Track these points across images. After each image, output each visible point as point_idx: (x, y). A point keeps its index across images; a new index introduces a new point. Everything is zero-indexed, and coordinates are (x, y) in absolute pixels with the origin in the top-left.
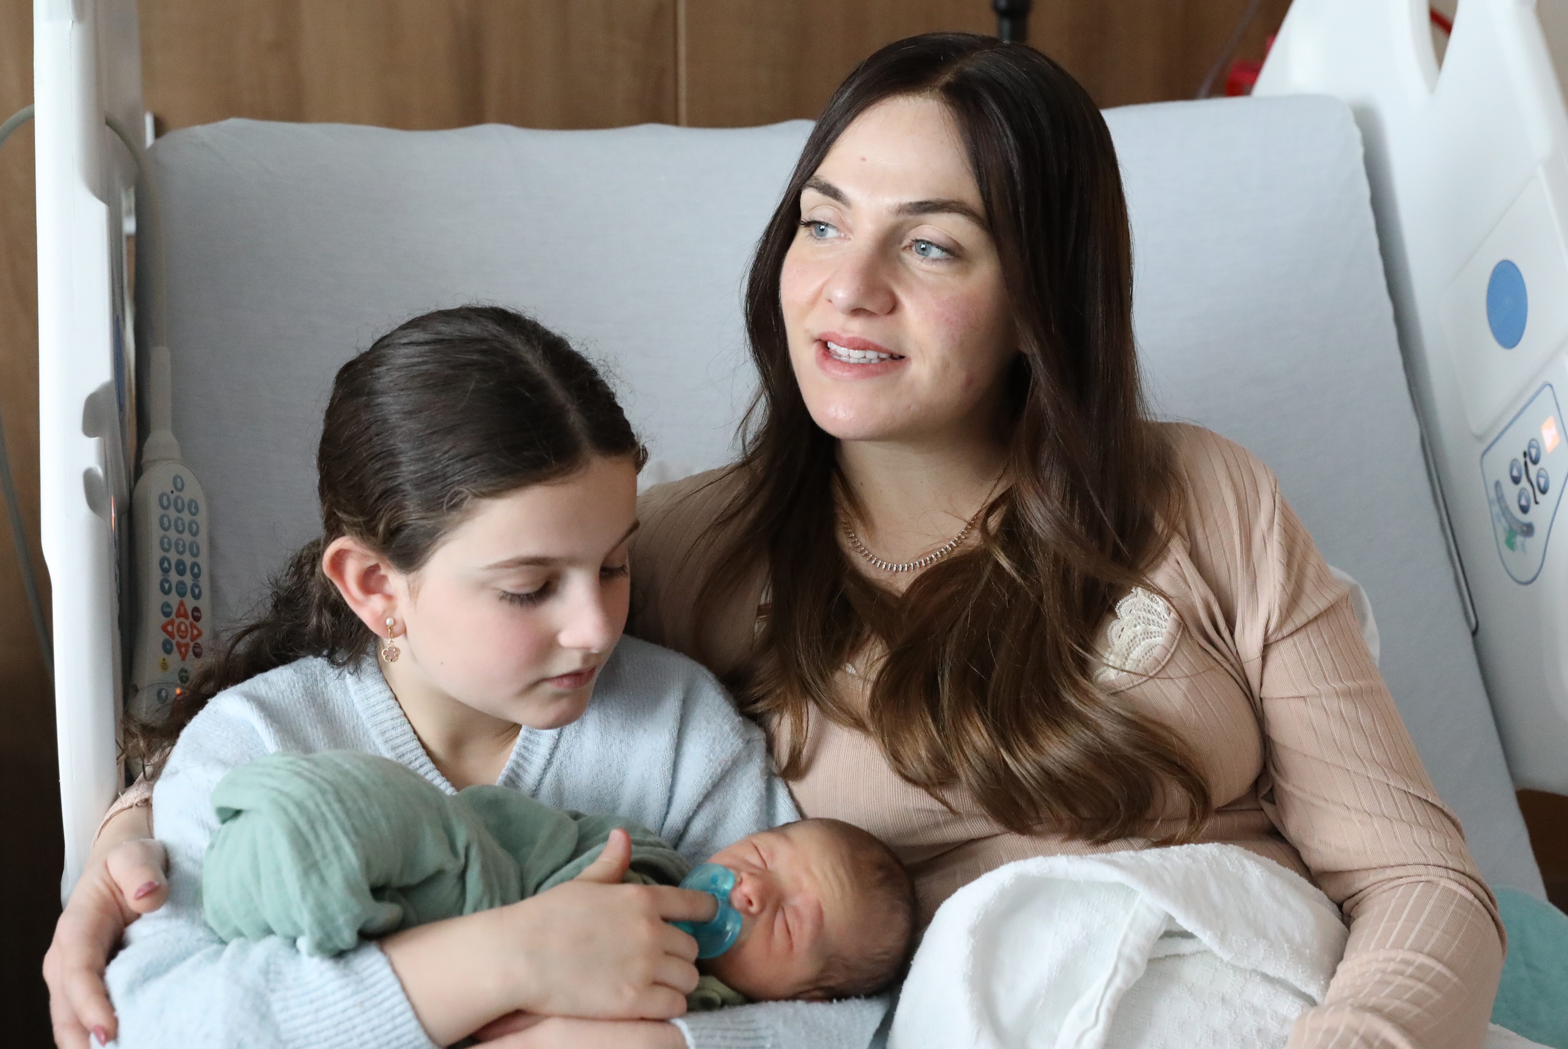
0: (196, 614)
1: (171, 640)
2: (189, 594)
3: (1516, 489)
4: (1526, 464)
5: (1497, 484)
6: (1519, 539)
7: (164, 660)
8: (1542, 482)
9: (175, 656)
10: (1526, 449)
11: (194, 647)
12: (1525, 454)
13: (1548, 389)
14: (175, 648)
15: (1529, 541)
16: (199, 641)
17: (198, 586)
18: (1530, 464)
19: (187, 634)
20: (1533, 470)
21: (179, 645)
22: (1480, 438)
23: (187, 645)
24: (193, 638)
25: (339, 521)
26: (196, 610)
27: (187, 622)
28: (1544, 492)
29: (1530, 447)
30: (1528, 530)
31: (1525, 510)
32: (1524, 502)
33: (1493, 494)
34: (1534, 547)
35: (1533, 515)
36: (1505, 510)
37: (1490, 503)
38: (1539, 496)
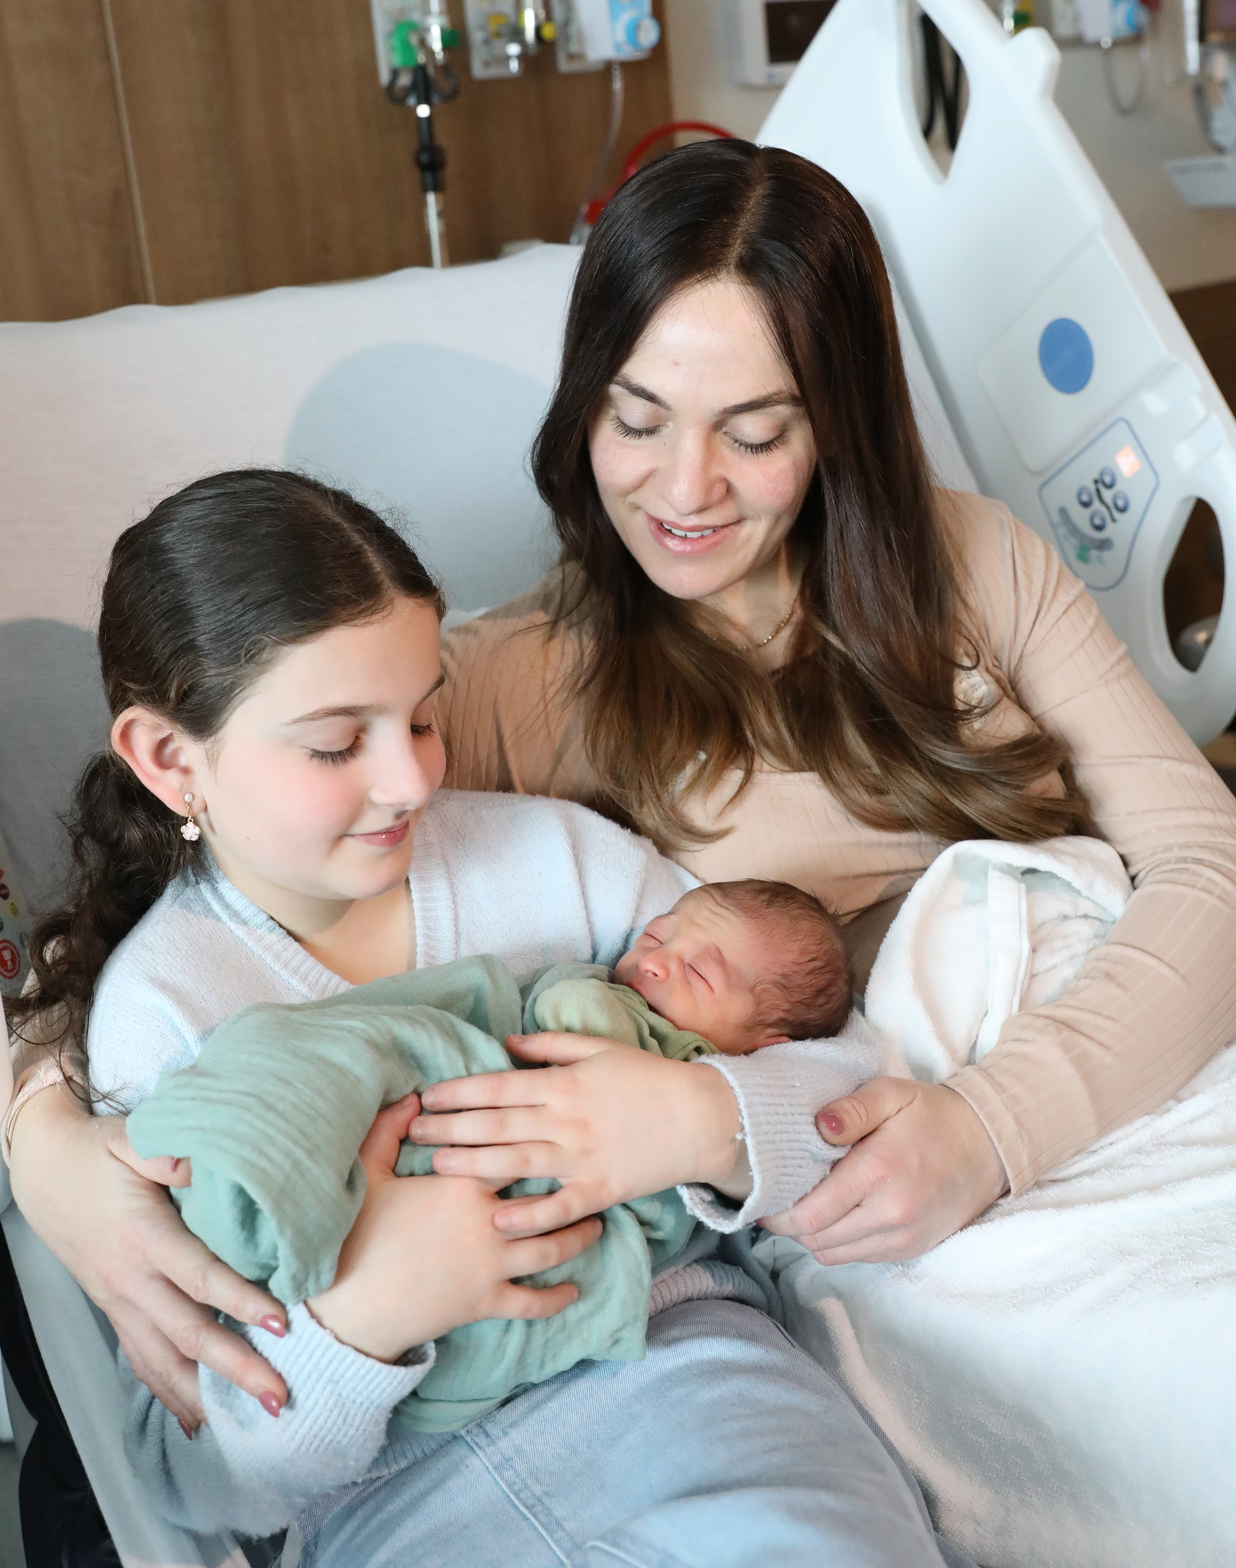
3: (1087, 512)
4: (1098, 491)
5: (1063, 511)
6: (1094, 553)
8: (1121, 503)
10: (1098, 476)
12: (1096, 482)
13: (1122, 426)
15: (1106, 555)
18: (1104, 490)
20: (1107, 495)
22: (1039, 473)
25: (126, 690)
28: (1123, 510)
29: (1102, 474)
30: (1104, 545)
31: (1099, 528)
32: (1097, 521)
33: (1056, 518)
34: (1113, 558)
35: (1110, 531)
36: (1074, 530)
37: (1054, 527)
38: (1116, 514)
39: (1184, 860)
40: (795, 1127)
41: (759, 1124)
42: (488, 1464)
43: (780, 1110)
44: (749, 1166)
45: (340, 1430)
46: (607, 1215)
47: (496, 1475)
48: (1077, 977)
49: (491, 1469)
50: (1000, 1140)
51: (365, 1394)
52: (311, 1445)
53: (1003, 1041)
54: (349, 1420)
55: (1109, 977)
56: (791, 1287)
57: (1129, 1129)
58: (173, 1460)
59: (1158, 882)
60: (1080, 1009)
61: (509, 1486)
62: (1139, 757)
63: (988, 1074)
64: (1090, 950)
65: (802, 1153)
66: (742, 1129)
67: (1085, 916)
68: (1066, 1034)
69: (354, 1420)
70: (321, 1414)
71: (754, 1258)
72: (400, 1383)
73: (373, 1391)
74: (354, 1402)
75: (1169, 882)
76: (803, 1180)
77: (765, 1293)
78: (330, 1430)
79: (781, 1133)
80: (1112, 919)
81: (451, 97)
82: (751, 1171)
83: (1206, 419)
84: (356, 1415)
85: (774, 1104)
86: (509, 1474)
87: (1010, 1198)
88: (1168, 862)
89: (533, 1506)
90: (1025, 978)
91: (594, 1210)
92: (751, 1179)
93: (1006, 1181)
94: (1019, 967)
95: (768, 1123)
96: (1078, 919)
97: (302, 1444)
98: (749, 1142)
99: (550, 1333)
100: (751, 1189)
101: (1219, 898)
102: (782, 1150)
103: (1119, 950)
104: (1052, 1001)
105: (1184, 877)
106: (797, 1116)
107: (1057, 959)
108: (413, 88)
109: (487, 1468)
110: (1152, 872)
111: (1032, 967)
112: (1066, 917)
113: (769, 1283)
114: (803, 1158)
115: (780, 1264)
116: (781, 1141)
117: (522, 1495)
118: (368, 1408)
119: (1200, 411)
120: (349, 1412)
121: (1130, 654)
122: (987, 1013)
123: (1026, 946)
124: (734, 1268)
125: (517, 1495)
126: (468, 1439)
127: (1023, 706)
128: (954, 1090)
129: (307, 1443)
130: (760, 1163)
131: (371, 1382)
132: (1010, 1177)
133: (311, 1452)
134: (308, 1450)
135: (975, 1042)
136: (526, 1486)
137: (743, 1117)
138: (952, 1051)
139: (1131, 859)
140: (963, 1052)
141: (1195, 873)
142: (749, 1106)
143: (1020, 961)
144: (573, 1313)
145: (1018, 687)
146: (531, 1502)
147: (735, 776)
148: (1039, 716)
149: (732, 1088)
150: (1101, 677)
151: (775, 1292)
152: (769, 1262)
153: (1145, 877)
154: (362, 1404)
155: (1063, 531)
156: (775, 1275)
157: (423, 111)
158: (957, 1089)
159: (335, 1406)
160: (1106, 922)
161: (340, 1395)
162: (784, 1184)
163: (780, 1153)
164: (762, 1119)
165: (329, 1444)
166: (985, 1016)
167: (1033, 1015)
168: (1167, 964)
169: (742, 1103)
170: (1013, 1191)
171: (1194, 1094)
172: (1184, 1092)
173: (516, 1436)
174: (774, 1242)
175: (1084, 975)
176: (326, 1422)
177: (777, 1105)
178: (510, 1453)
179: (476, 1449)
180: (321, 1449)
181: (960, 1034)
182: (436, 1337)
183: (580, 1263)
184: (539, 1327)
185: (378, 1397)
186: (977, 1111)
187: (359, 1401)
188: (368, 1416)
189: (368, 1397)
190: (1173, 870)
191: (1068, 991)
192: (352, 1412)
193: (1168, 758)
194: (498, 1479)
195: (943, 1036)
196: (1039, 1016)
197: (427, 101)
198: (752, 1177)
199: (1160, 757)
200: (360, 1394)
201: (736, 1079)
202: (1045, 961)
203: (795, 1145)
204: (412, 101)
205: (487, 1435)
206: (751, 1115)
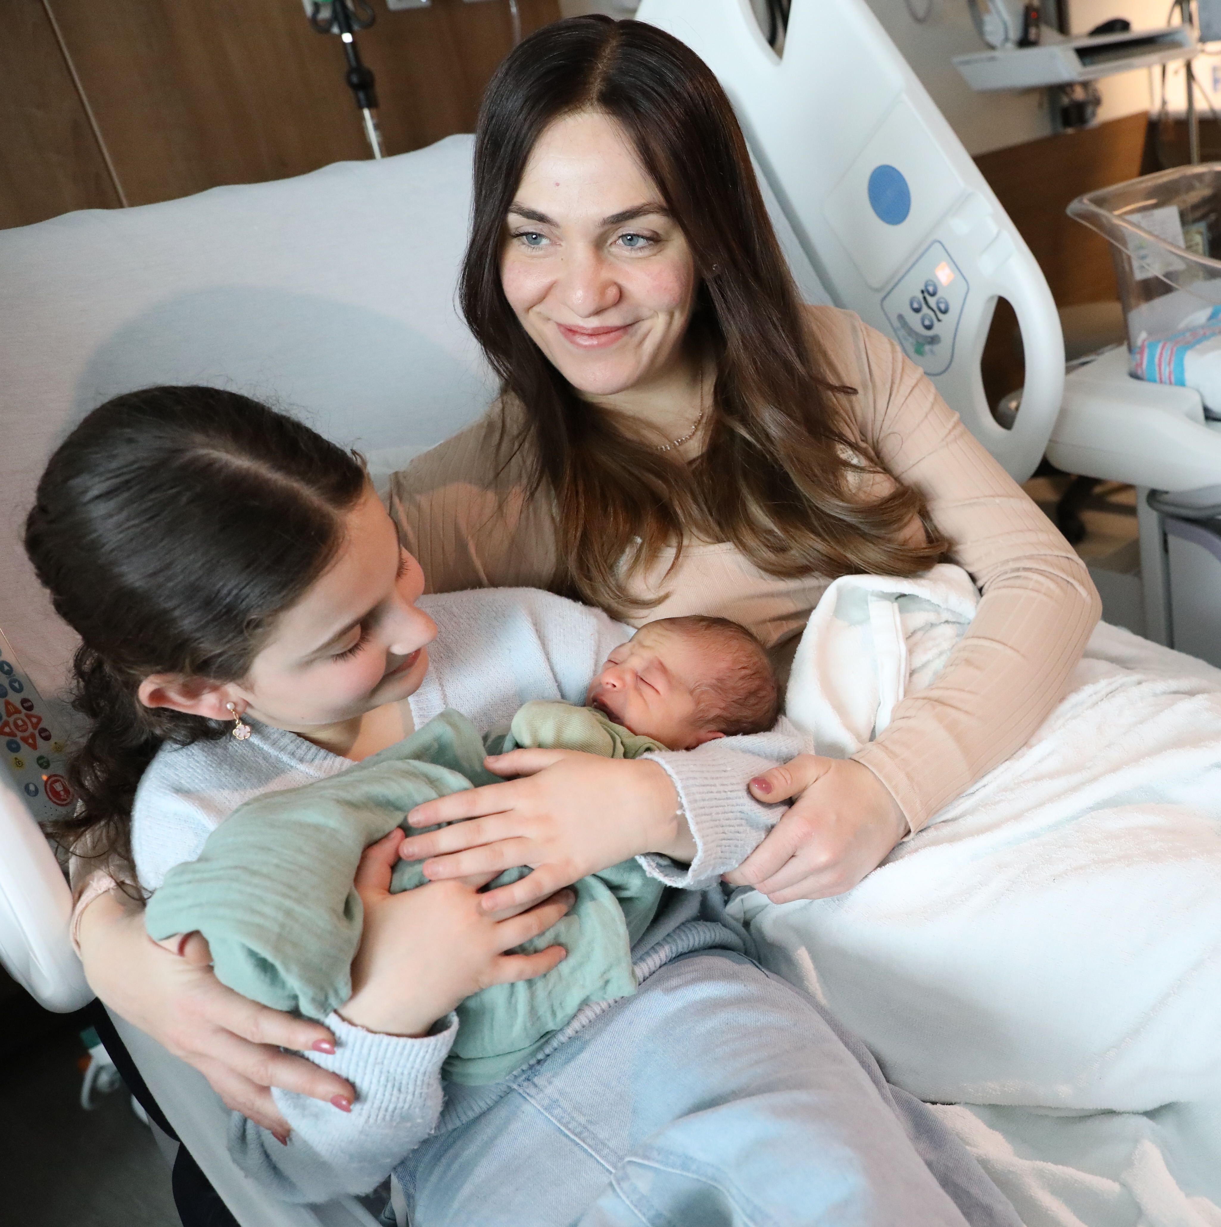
0: (26, 705)
1: (14, 738)
2: (10, 692)
3: (919, 316)
4: (925, 298)
5: (901, 317)
6: (927, 348)
7: (16, 759)
8: (943, 306)
9: (25, 749)
10: (923, 288)
11: (40, 733)
12: (923, 292)
13: (937, 245)
14: (22, 744)
15: (936, 348)
16: (41, 726)
17: (16, 681)
18: (929, 298)
19: (27, 725)
20: (932, 301)
21: (25, 740)
22: (879, 289)
23: (33, 736)
24: (35, 726)
26: (24, 701)
27: (22, 716)
28: (945, 312)
29: (926, 286)
30: (934, 340)
31: (929, 328)
32: (927, 323)
33: (896, 324)
34: (942, 349)
35: (937, 329)
36: (911, 331)
37: (895, 330)
38: (940, 316)
39: (1018, 570)
40: (728, 801)
41: (696, 801)
42: (539, 1107)
43: (714, 789)
44: (692, 834)
45: (398, 1098)
46: (579, 886)
47: (547, 1114)
48: (945, 667)
49: (542, 1110)
50: (897, 793)
51: (409, 1065)
52: (377, 1116)
53: (893, 721)
54: (403, 1089)
55: (969, 662)
56: (760, 931)
57: (996, 773)
58: (274, 1158)
59: (999, 588)
60: (948, 689)
61: (559, 1121)
62: (977, 498)
63: (884, 746)
64: (953, 646)
65: (738, 822)
66: (681, 806)
67: (947, 622)
68: (939, 708)
69: (408, 1088)
70: (377, 1090)
71: (728, 915)
72: (435, 1049)
73: (415, 1061)
74: (402, 1074)
75: (1008, 587)
76: (742, 842)
77: (740, 938)
78: (390, 1101)
79: (716, 807)
80: (967, 621)
81: (370, 24)
82: (693, 838)
83: (998, 234)
84: (408, 1084)
85: (708, 785)
86: (557, 1111)
87: (912, 835)
88: (1006, 573)
89: (581, 1133)
90: (906, 673)
91: (564, 884)
92: (694, 845)
93: (907, 824)
94: (900, 665)
95: (704, 800)
96: (942, 624)
97: (369, 1117)
98: (689, 815)
99: (550, 986)
100: (696, 851)
101: (1045, 594)
102: (719, 820)
103: (974, 641)
104: (930, 687)
105: (1018, 582)
106: (729, 793)
107: (929, 656)
108: (335, 18)
109: (539, 1110)
110: (995, 582)
111: (910, 665)
112: (932, 625)
113: (743, 931)
114: (741, 825)
115: (748, 916)
116: (718, 813)
117: (570, 1126)
118: (417, 1076)
119: (994, 229)
120: (401, 1083)
121: (962, 420)
122: (880, 704)
123: (903, 648)
124: (713, 924)
125: (566, 1125)
126: (521, 1091)
127: (887, 470)
128: (859, 762)
129: (373, 1116)
130: (699, 830)
131: (409, 1055)
132: (908, 820)
133: (379, 1122)
134: (376, 1120)
135: (874, 727)
136: (573, 1118)
137: (681, 798)
138: (858, 737)
139: (977, 575)
140: (866, 735)
141: (1026, 578)
142: (684, 788)
143: (900, 660)
144: (565, 968)
145: (881, 455)
146: (578, 1130)
147: (669, 553)
148: (899, 476)
149: (670, 776)
150: (943, 440)
151: (749, 937)
152: (741, 915)
153: (989, 586)
154: (410, 1074)
155: (902, 333)
156: (747, 924)
157: (347, 38)
158: (861, 761)
159: (387, 1081)
160: (964, 624)
161: (388, 1072)
162: (725, 846)
163: (717, 823)
164: (698, 797)
165: (393, 1112)
166: (879, 706)
167: (914, 698)
168: (1011, 647)
169: (679, 785)
170: (912, 830)
171: (1040, 741)
172: (1034, 740)
173: (559, 1082)
174: (742, 900)
175: (951, 664)
176: (384, 1095)
177: (711, 785)
178: (556, 1096)
179: (528, 1098)
180: (388, 1118)
181: (862, 722)
182: (454, 1008)
183: (562, 927)
184: (540, 985)
185: (421, 1065)
186: (877, 774)
187: (406, 1072)
188: (419, 1082)
189: (412, 1068)
190: (1009, 578)
191: (939, 676)
192: (404, 1082)
193: (999, 496)
194: (549, 1117)
195: (850, 727)
196: (917, 699)
197: (350, 31)
198: (695, 842)
199: (993, 496)
200: (405, 1066)
201: (673, 768)
202: (919, 659)
203: (730, 815)
204: (335, 30)
205: (535, 1086)
206: (687, 795)
